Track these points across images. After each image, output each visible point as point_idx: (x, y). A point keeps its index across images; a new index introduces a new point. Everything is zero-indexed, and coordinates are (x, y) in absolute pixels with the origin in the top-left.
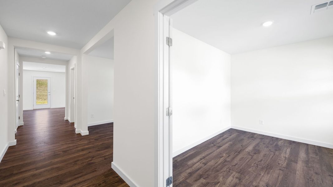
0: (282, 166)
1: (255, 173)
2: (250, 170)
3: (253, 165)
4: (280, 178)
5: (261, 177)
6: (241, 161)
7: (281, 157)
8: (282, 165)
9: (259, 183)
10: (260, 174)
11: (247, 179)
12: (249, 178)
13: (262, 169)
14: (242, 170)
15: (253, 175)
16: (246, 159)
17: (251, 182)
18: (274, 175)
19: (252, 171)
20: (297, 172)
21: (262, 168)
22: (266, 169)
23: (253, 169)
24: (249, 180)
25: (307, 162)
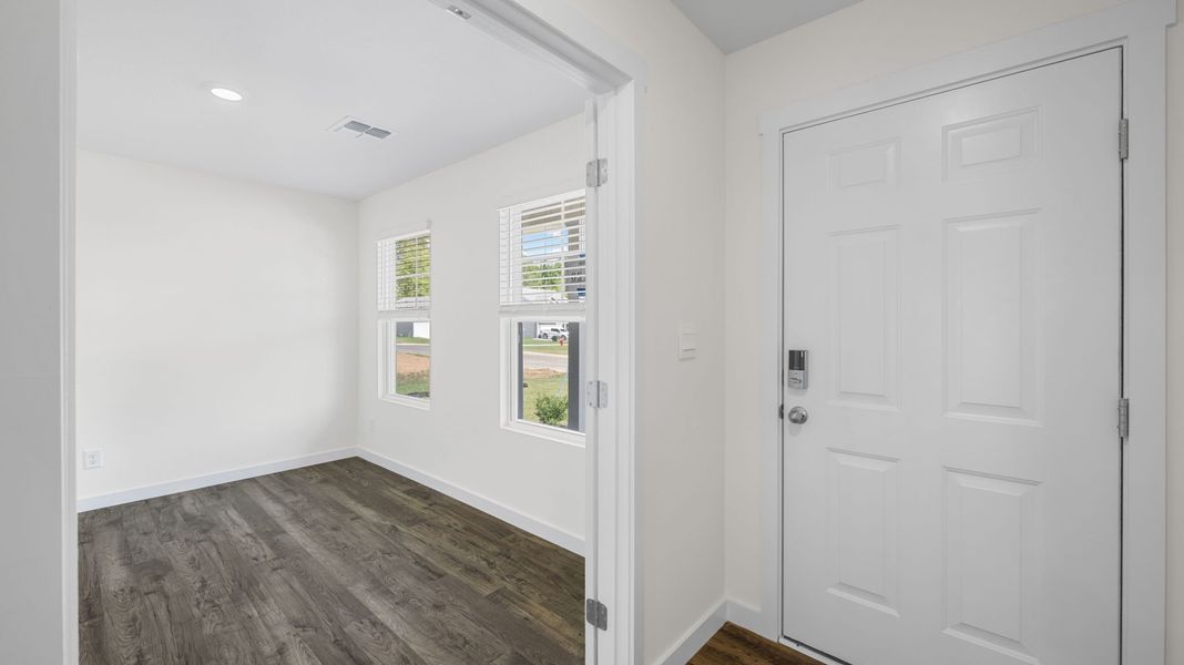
0: (268, 559)
1: (234, 627)
2: (208, 629)
3: (196, 611)
4: (297, 586)
5: (261, 623)
6: (143, 633)
7: (240, 541)
8: (265, 557)
9: (275, 638)
10: (250, 617)
11: (237, 659)
12: (237, 649)
13: (235, 599)
14: (186, 650)
15: (236, 633)
16: (151, 616)
17: (253, 654)
18: (279, 590)
19: (219, 628)
20: (308, 550)
21: (234, 601)
22: (245, 594)
23: (211, 621)
24: (245, 656)
25: (297, 517)
